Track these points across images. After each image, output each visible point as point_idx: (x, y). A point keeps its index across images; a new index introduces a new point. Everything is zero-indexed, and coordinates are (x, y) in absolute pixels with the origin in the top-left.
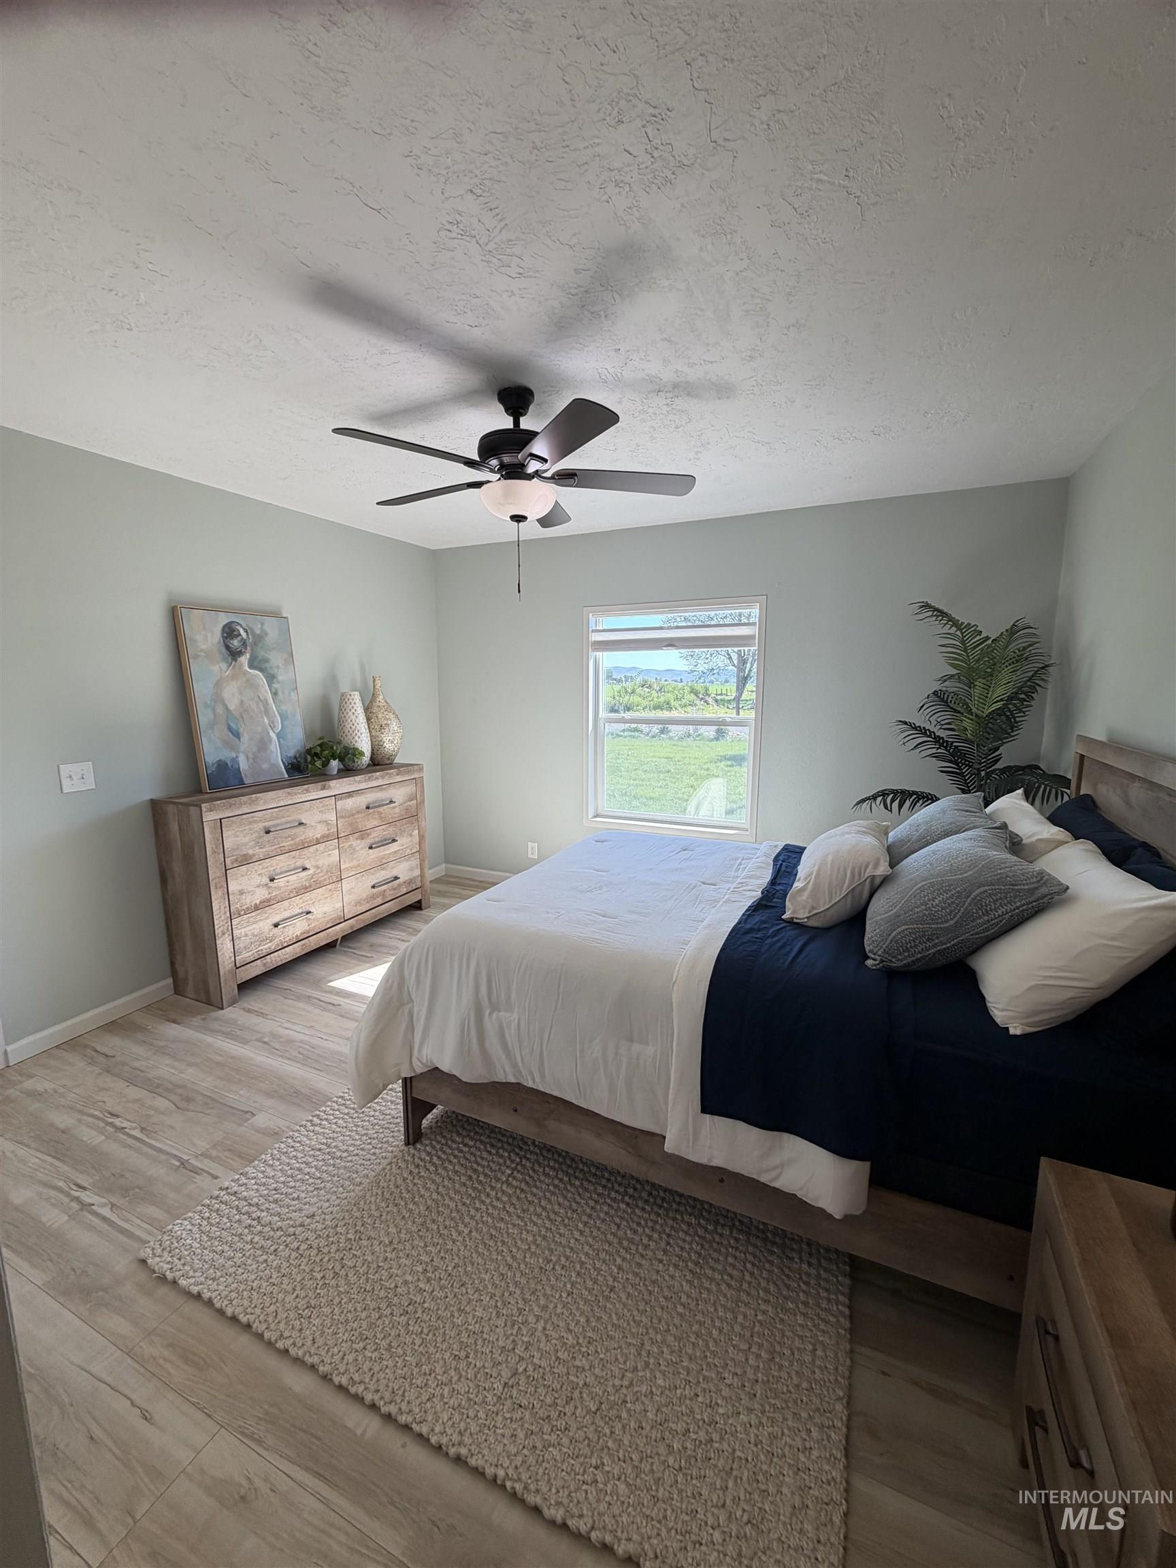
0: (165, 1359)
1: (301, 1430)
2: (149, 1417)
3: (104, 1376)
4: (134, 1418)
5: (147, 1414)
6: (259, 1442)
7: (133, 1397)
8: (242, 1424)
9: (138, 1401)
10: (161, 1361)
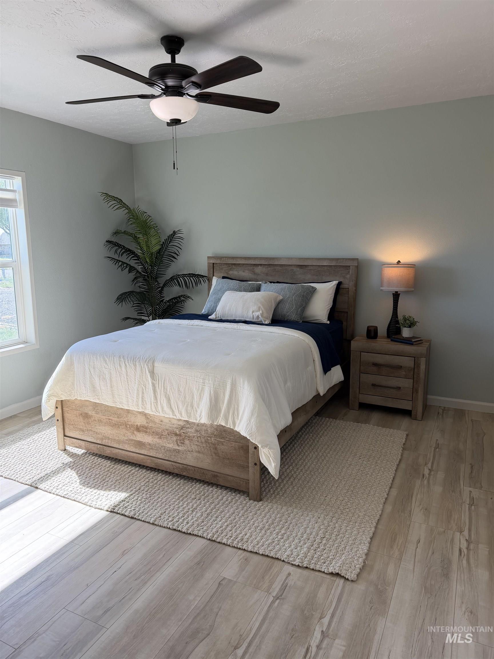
0: (398, 546)
1: (402, 503)
2: (418, 541)
3: (412, 562)
4: (421, 545)
5: (418, 542)
6: (410, 511)
7: (415, 548)
8: (408, 517)
9: (415, 546)
10: (399, 547)
